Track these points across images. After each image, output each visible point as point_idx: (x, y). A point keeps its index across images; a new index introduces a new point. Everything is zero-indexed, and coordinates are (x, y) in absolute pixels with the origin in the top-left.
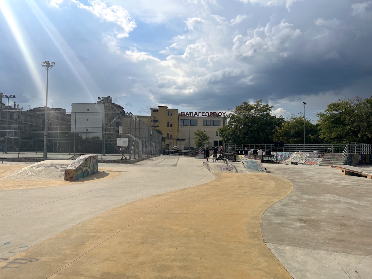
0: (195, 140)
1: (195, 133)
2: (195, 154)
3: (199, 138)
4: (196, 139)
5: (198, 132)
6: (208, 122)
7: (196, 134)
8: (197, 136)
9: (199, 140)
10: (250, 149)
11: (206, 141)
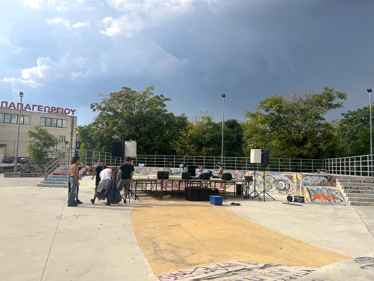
0: (28, 144)
1: (30, 132)
2: (28, 170)
3: (37, 140)
4: (32, 144)
5: (36, 132)
6: (48, 121)
7: (32, 134)
8: (32, 139)
9: (38, 145)
10: (138, 163)
11: (51, 147)
